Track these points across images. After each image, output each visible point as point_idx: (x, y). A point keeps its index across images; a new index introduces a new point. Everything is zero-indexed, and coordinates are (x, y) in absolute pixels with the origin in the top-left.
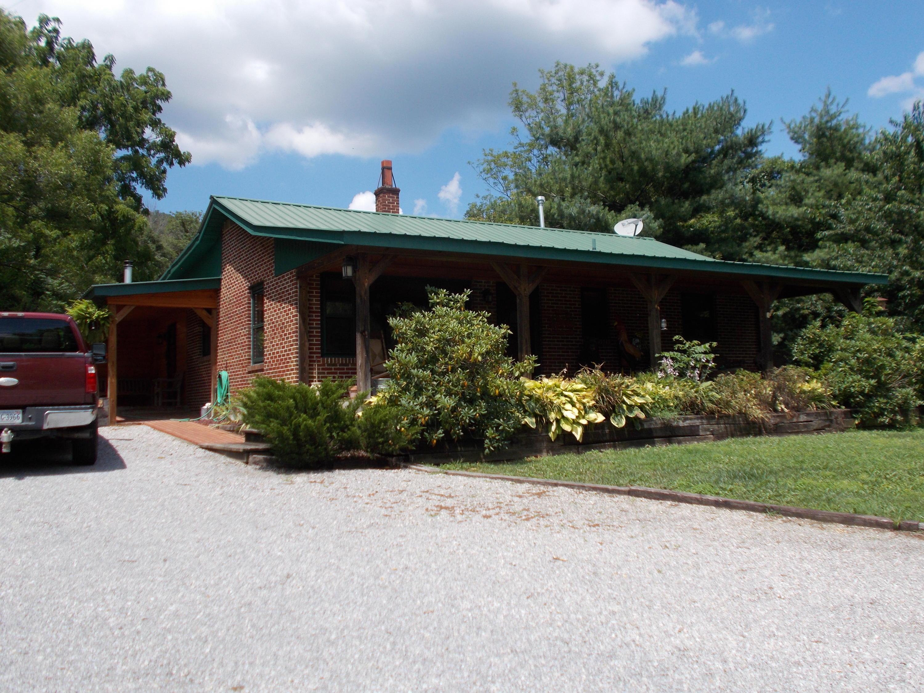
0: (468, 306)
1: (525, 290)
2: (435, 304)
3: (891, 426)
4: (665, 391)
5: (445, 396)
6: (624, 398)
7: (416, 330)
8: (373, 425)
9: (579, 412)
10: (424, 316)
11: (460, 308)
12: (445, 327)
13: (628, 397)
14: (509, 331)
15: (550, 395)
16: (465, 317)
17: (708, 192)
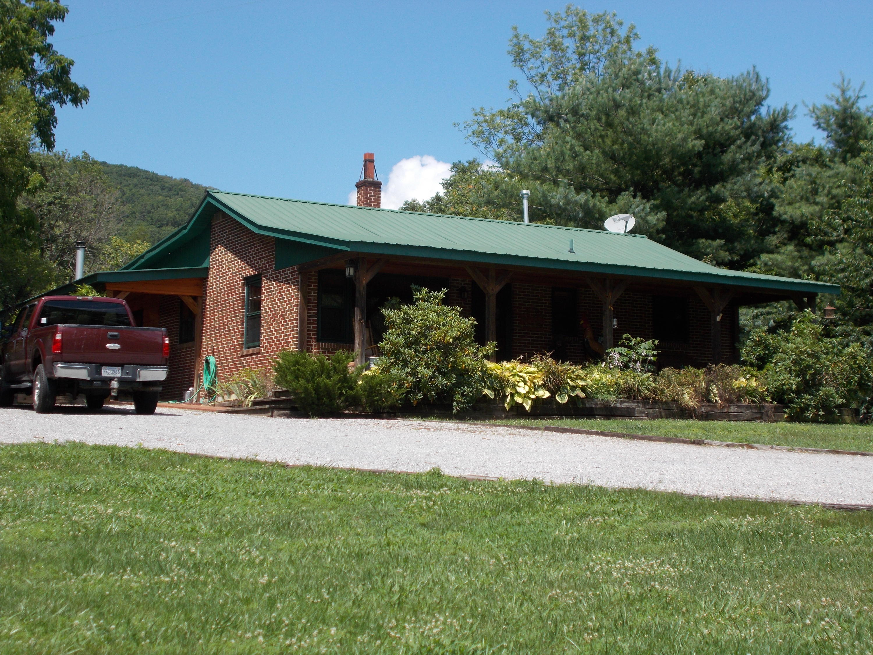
0: (445, 302)
1: (493, 290)
2: (418, 300)
3: (814, 421)
5: (425, 368)
6: (569, 380)
7: (404, 319)
8: (371, 387)
9: (530, 389)
10: (410, 309)
11: (438, 304)
12: (426, 317)
13: (572, 380)
14: (475, 322)
15: (507, 374)
16: (442, 311)
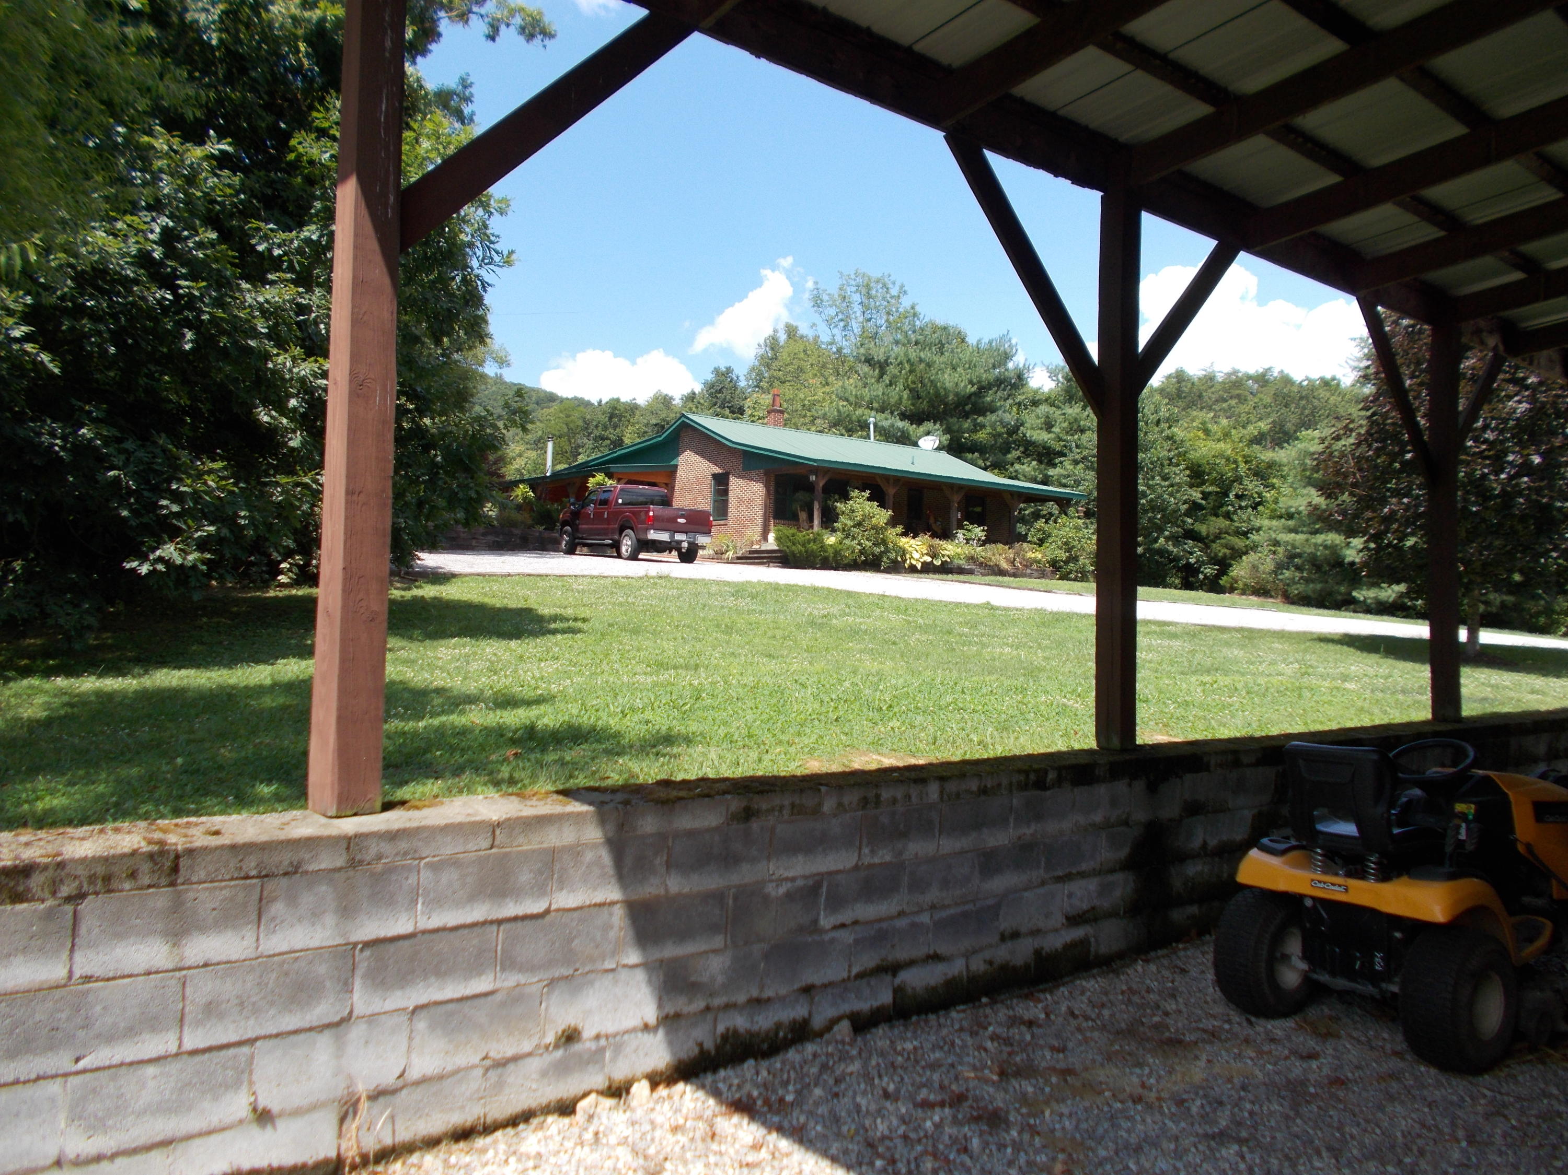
1: (891, 492)
2: (854, 497)
3: (1075, 580)
4: (959, 550)
5: (866, 541)
6: (940, 551)
7: (848, 509)
8: (835, 551)
9: (919, 555)
10: (850, 503)
11: (866, 500)
12: (864, 509)
15: (907, 546)
16: (869, 504)
17: (984, 415)
